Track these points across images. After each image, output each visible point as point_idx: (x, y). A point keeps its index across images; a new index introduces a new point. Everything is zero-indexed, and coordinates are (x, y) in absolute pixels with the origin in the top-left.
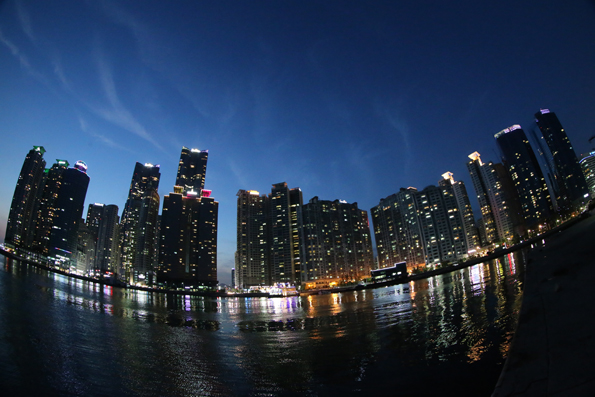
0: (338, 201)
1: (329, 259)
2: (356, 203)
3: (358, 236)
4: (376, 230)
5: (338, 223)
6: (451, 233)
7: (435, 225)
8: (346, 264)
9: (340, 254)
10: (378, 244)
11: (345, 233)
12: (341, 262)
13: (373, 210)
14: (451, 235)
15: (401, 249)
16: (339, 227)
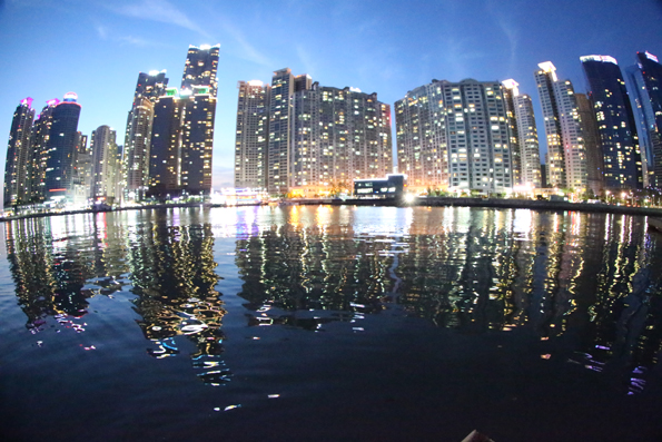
0: (347, 88)
1: (326, 160)
2: (375, 94)
3: (372, 134)
4: (398, 130)
5: (345, 115)
6: (490, 151)
7: (468, 132)
8: (351, 169)
9: (342, 155)
10: (399, 148)
11: (353, 129)
12: (344, 166)
13: (397, 104)
14: (491, 152)
15: (425, 159)
16: (345, 121)
